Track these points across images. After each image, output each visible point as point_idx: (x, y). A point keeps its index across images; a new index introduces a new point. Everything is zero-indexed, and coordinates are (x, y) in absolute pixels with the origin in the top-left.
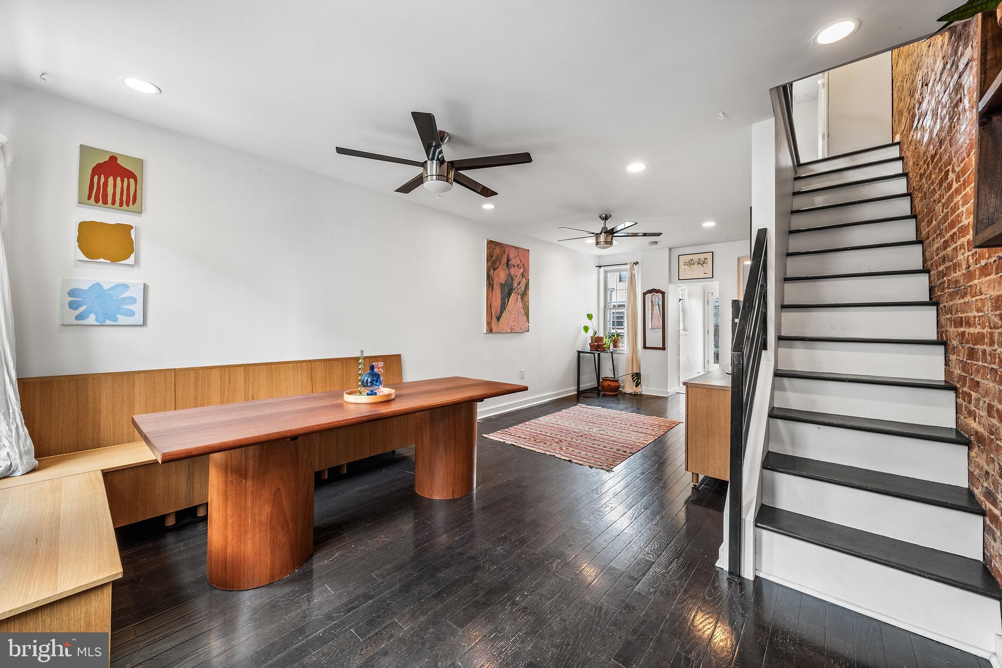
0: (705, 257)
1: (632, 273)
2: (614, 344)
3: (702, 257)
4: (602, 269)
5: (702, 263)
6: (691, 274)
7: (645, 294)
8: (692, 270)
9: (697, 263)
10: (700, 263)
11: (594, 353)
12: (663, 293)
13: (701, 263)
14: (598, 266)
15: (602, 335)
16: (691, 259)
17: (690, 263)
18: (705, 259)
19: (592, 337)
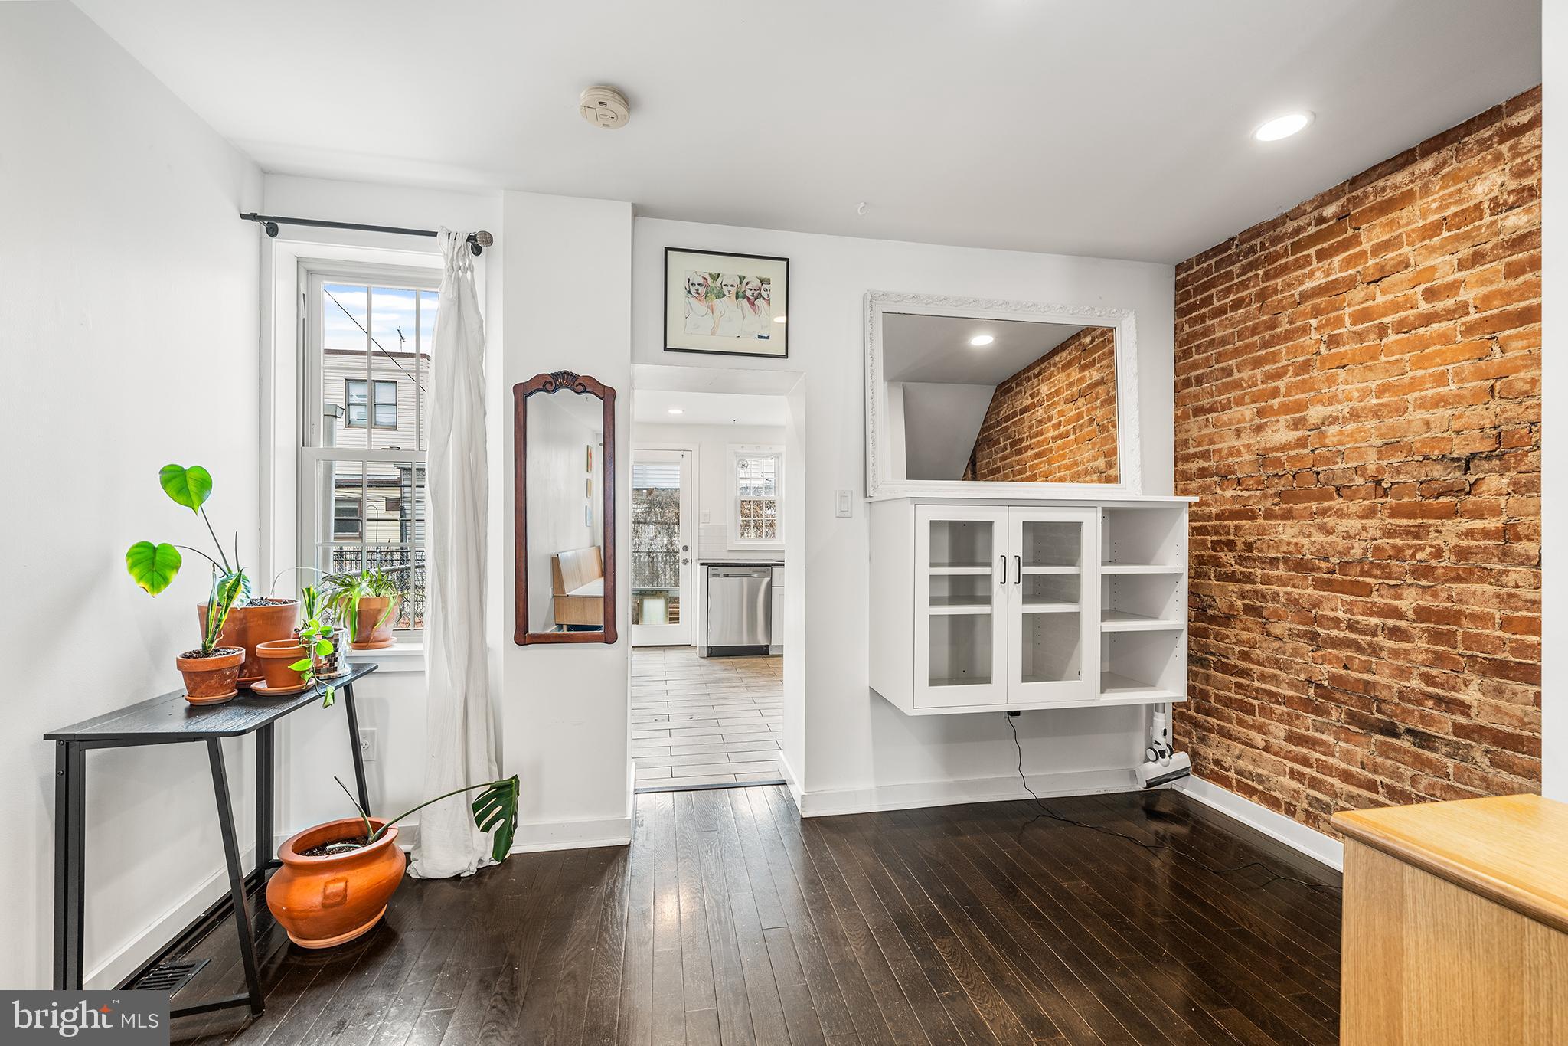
0: (763, 276)
1: (458, 280)
2: (357, 631)
3: (754, 270)
4: (288, 246)
5: (752, 296)
6: (713, 333)
7: (522, 393)
8: (717, 314)
9: (733, 290)
10: (745, 296)
11: (212, 739)
12: (608, 396)
13: (749, 294)
14: (254, 217)
15: (283, 589)
16: (714, 272)
17: (707, 289)
18: (762, 281)
19: (204, 614)
